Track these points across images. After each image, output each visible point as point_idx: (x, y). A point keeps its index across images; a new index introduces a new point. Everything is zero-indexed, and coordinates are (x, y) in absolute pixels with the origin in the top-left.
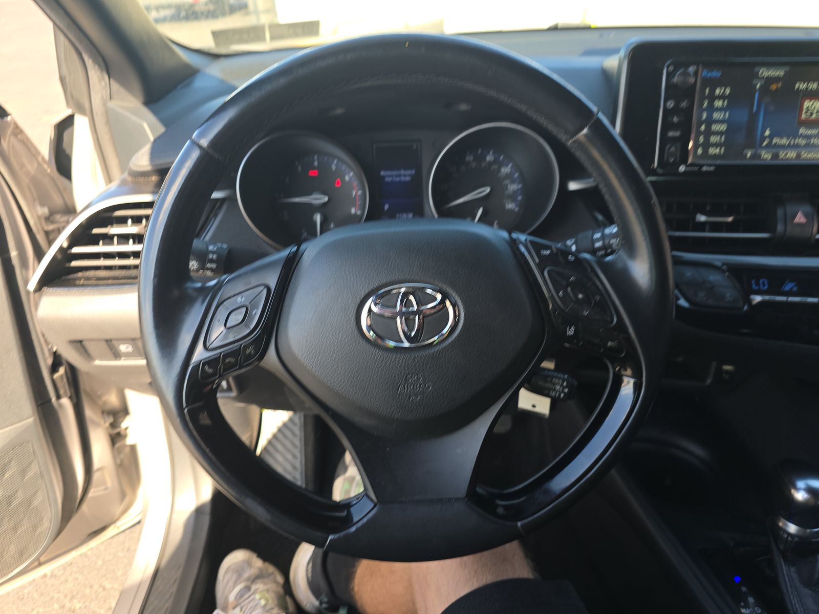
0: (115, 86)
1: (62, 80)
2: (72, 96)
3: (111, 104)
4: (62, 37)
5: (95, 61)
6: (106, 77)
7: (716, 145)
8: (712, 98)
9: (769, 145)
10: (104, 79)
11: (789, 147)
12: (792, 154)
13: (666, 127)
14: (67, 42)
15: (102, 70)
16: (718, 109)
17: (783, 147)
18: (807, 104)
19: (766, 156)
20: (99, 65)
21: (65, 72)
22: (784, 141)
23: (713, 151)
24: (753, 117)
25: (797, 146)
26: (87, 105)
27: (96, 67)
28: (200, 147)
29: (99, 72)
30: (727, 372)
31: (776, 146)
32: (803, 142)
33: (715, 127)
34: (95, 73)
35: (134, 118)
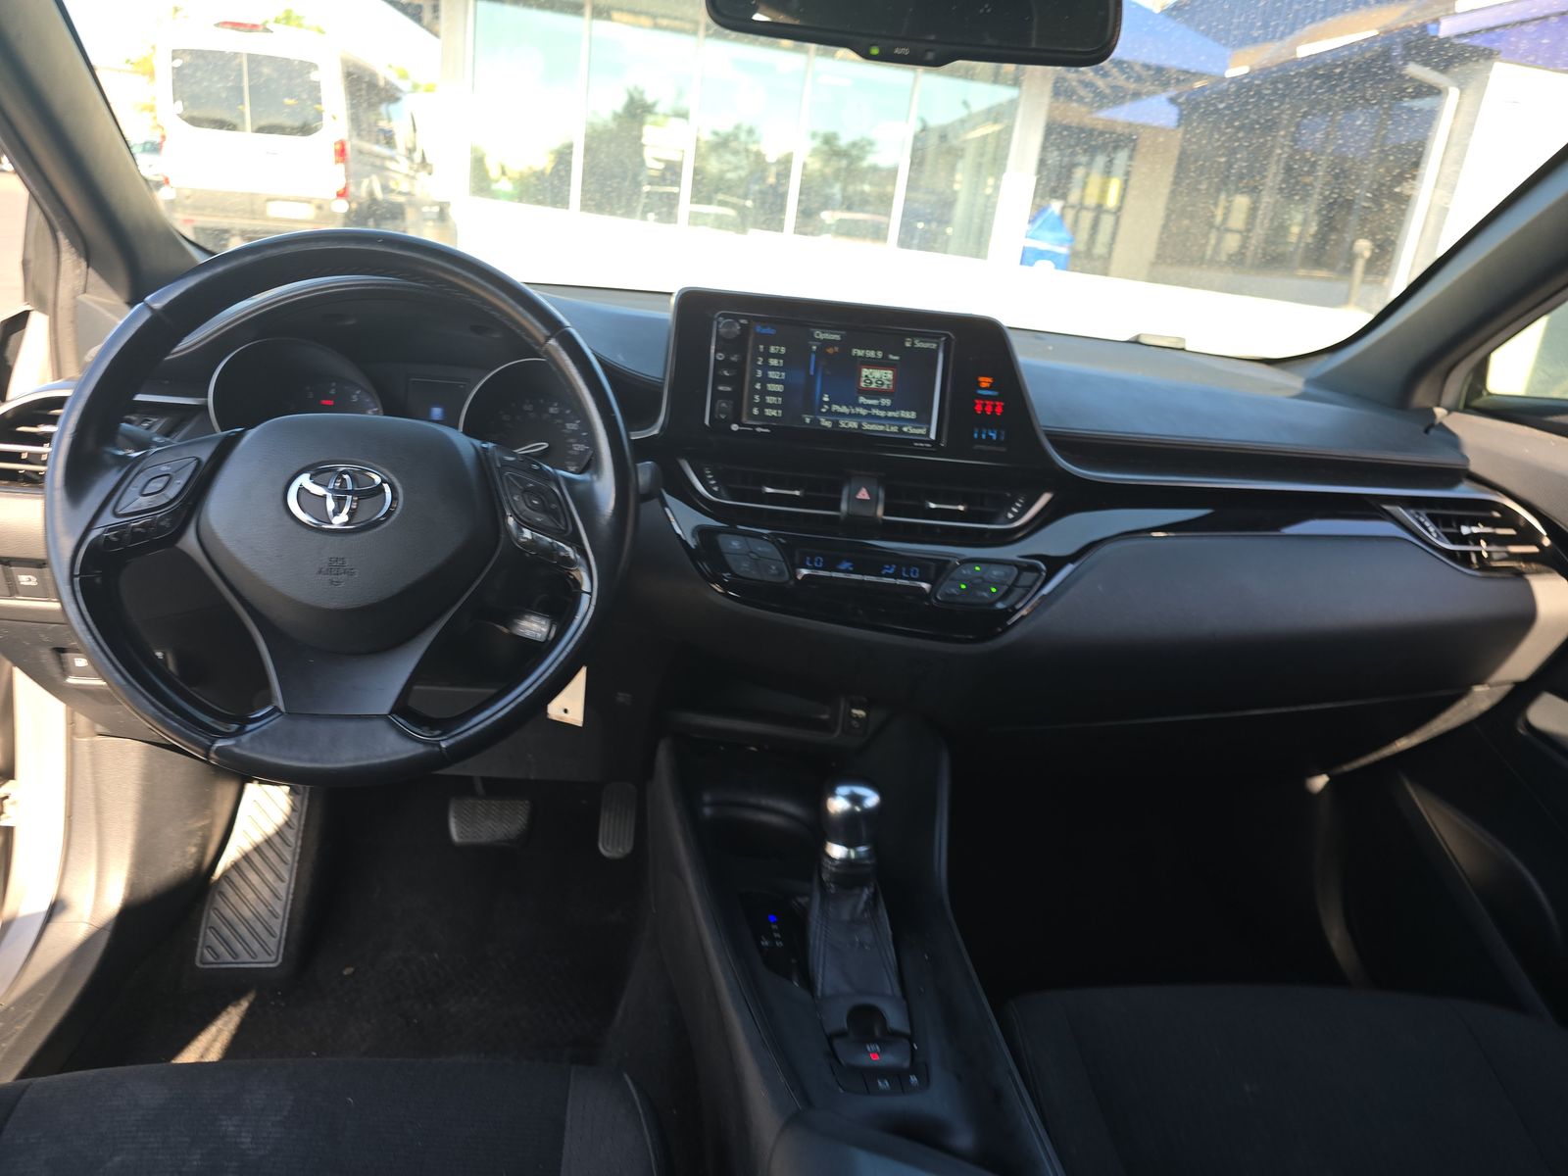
0: (93, 276)
1: (25, 264)
2: (34, 286)
3: (83, 298)
4: (37, 211)
5: (73, 243)
6: (84, 264)
7: (772, 406)
8: (767, 355)
9: (829, 413)
10: (80, 267)
11: (851, 416)
12: (853, 425)
13: (718, 380)
14: (42, 218)
15: (80, 256)
16: (774, 368)
17: (843, 415)
18: (865, 372)
19: (826, 423)
20: (77, 249)
21: (31, 255)
22: (844, 409)
23: (769, 412)
24: (811, 380)
25: (858, 416)
26: (50, 296)
27: (73, 250)
28: (151, 309)
29: (75, 257)
30: (857, 718)
31: (837, 414)
32: (864, 412)
33: (771, 387)
34: (69, 259)
35: (109, 315)
